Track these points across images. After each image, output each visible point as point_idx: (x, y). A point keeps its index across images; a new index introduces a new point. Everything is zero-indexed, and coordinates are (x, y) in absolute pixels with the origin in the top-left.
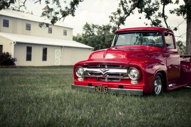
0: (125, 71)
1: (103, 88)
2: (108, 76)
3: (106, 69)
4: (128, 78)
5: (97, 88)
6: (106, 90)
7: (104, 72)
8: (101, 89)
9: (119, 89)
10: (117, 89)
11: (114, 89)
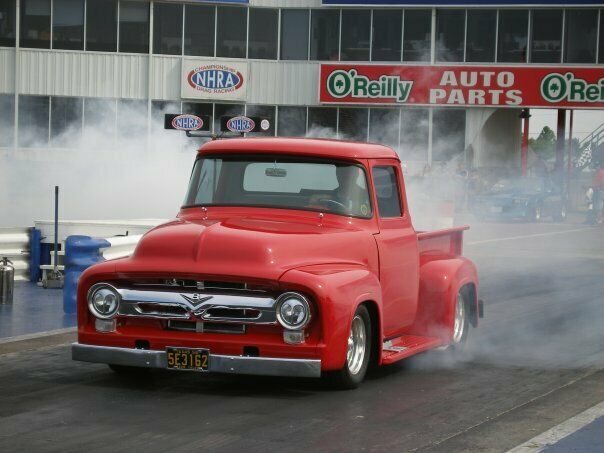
0: (266, 302)
1: (194, 356)
2: (207, 316)
3: (203, 296)
4: (275, 323)
5: (173, 356)
6: (202, 360)
7: (194, 305)
8: (186, 360)
9: (248, 358)
10: (241, 357)
11: (232, 357)
